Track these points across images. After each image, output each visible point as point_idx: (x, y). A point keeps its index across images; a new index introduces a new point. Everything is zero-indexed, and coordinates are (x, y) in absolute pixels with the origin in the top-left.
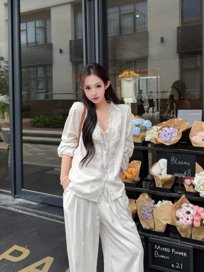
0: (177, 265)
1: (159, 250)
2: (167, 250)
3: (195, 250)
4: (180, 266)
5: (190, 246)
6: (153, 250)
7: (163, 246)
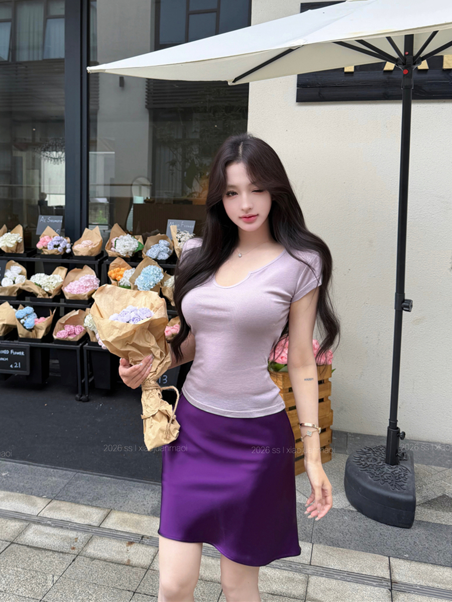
0: (15, 365)
2: (6, 352)
3: (32, 349)
4: (18, 365)
5: (27, 344)
7: (2, 348)
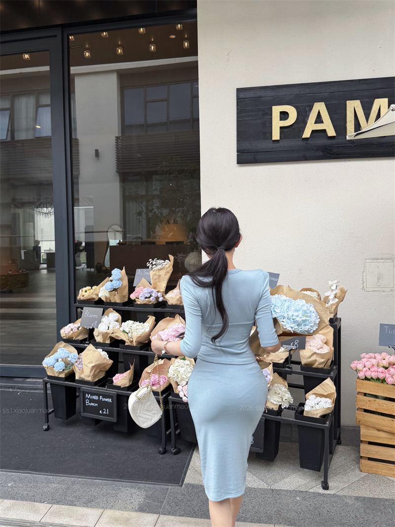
0: (104, 411)
1: (89, 399)
2: (96, 398)
5: (115, 392)
6: (84, 399)
7: (92, 394)
